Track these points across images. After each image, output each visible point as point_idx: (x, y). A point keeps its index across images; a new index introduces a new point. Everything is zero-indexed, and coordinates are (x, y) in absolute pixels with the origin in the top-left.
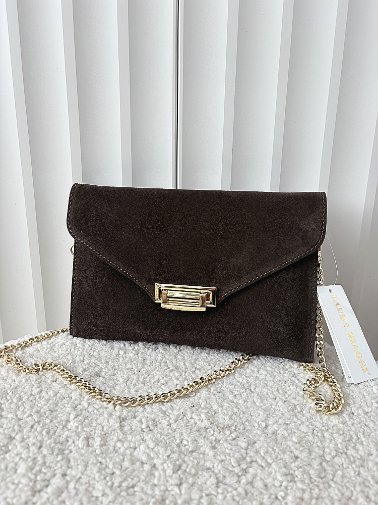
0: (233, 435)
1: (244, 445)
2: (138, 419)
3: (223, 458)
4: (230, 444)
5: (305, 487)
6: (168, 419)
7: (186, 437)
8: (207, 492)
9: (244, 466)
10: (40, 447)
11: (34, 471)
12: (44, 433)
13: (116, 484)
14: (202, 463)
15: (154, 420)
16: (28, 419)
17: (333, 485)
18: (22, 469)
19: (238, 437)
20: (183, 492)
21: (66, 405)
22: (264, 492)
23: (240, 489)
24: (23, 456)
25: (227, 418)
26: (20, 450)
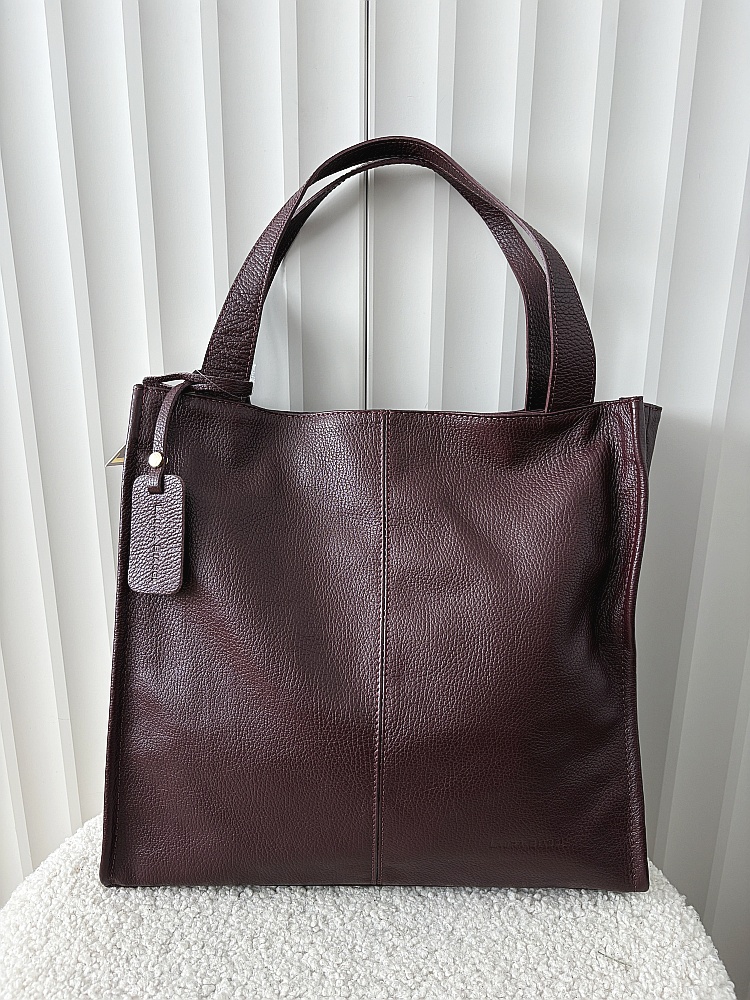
0: (414, 941)
1: (423, 954)
2: (308, 915)
3: (398, 968)
6: (342, 916)
7: (359, 943)
9: (418, 979)
10: (203, 947)
11: (198, 974)
12: (205, 929)
14: (375, 972)
15: (325, 917)
18: (186, 973)
19: (419, 942)
25: (409, 918)
26: (181, 949)
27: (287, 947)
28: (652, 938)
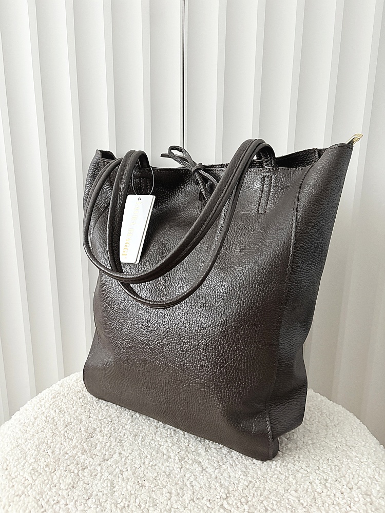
2: (166, 428)
4: (217, 450)
5: (253, 480)
8: (195, 474)
12: (112, 429)
13: (147, 463)
14: (197, 458)
16: (105, 420)
17: (269, 482)
18: (98, 448)
20: (182, 472)
21: (126, 414)
22: (228, 479)
23: (213, 476)
24: (100, 440)
26: (99, 436)
27: (152, 442)
28: (356, 457)
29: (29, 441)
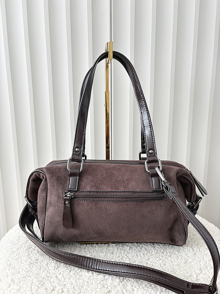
29: (19, 249)
